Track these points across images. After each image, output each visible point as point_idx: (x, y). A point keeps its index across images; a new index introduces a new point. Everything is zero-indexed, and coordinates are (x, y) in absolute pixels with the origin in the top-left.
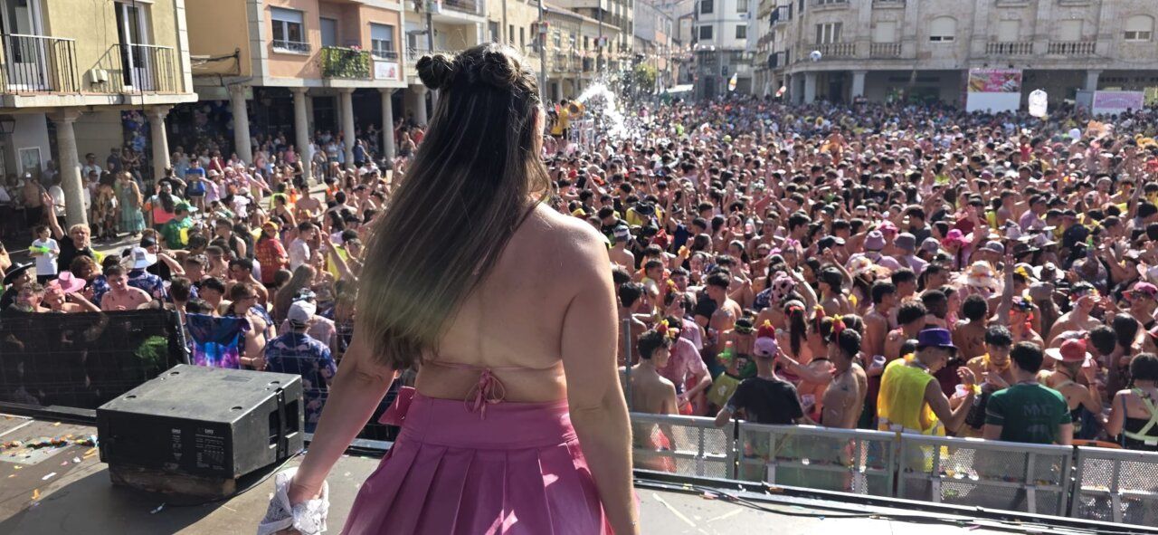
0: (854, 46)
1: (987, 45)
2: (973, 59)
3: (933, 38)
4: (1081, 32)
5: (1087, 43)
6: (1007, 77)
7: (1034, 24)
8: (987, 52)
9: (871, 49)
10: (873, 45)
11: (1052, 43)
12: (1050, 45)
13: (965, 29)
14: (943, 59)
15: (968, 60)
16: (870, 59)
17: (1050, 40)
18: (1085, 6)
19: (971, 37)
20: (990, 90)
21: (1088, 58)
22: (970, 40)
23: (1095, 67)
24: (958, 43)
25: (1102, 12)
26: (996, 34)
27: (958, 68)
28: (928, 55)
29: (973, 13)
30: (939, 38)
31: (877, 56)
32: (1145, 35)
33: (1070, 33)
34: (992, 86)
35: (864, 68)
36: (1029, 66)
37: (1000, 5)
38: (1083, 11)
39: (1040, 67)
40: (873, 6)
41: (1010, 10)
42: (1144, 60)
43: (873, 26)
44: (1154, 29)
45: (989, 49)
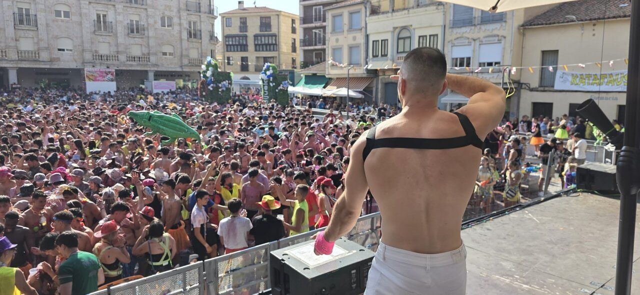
0: (5, 51)
1: (93, 55)
2: (87, 63)
3: (59, 50)
4: (142, 51)
5: (146, 57)
6: (107, 74)
7: (117, 45)
8: (94, 59)
9: (18, 54)
10: (19, 52)
11: (128, 56)
12: (127, 57)
13: (79, 46)
14: (67, 61)
15: (83, 63)
16: (19, 60)
17: (127, 54)
18: (142, 38)
19: (83, 50)
20: (99, 80)
21: (147, 64)
22: (83, 52)
23: (152, 69)
24: (76, 53)
25: (150, 41)
26: (97, 49)
27: (78, 67)
28: (58, 59)
29: (82, 37)
30: (63, 50)
31: (23, 58)
32: (170, 54)
33: (136, 51)
34: (100, 78)
35: (15, 66)
36: (118, 67)
37: (96, 33)
38: (140, 40)
39: (124, 68)
40: (15, 27)
41: (103, 37)
42: (173, 66)
43: (17, 40)
44: (174, 51)
45: (95, 58)
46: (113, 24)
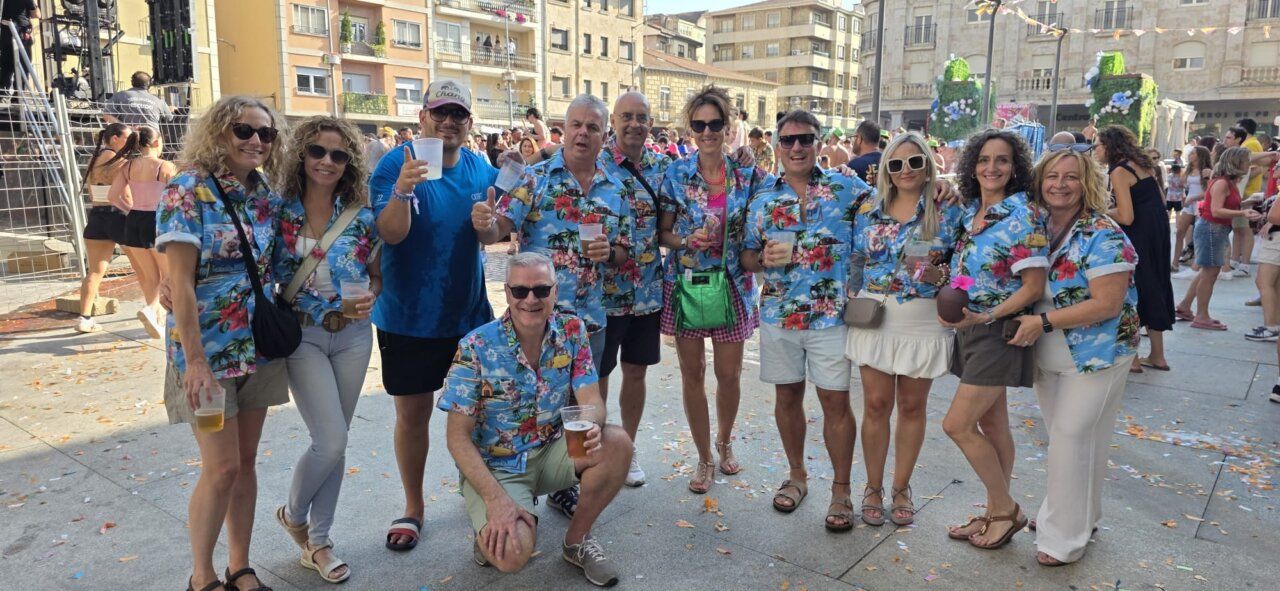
0: (887, 88)
1: (1017, 81)
2: (1003, 96)
8: (1017, 88)
9: (904, 91)
10: (906, 86)
16: (903, 100)
18: (1125, 36)
19: (1002, 74)
22: (1001, 78)
26: (1027, 70)
32: (1195, 62)
35: (901, 108)
37: (1030, 40)
38: (1122, 41)
39: (1070, 102)
40: (905, 48)
41: (1042, 45)
42: (1195, 90)
43: (906, 68)
44: (1206, 55)
45: (1020, 85)
46: (1065, 17)
